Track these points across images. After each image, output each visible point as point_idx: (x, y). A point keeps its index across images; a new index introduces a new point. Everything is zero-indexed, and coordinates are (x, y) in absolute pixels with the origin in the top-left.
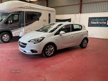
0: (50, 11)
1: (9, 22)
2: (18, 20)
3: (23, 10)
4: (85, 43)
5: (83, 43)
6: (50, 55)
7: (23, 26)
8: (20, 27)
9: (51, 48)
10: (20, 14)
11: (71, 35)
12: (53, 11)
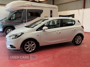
0: (52, 8)
1: (12, 18)
2: (21, 17)
3: (25, 8)
4: (78, 40)
5: (76, 40)
6: (31, 51)
7: (25, 22)
8: (22, 22)
9: (32, 44)
10: (22, 12)
11: (58, 31)
12: (55, 8)
